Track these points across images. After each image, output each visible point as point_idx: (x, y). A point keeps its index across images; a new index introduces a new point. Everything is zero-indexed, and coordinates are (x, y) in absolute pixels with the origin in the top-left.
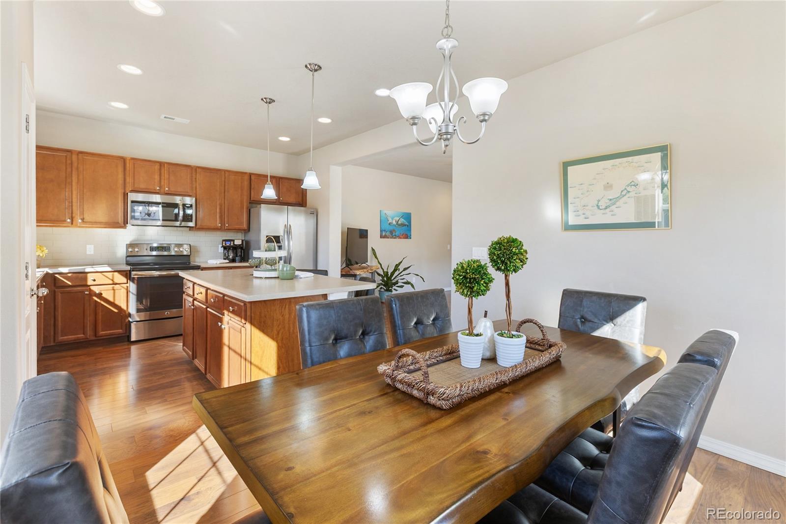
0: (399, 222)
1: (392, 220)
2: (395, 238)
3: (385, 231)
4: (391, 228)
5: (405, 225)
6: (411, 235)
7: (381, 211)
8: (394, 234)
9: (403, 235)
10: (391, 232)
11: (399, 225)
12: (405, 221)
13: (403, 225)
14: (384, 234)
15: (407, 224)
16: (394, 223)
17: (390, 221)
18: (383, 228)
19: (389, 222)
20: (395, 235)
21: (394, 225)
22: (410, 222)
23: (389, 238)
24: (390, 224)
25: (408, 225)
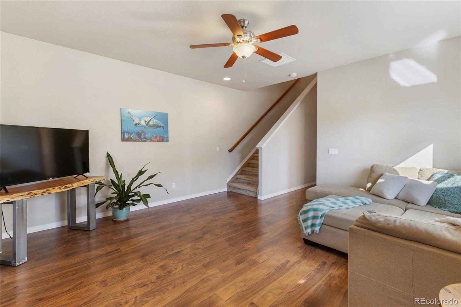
0: (151, 123)
1: (140, 119)
2: (144, 141)
3: (128, 132)
4: (138, 129)
5: (160, 127)
6: (168, 138)
7: (121, 109)
8: (143, 137)
9: (156, 137)
10: (139, 134)
11: (151, 126)
12: (158, 122)
13: (156, 126)
14: (127, 136)
15: (162, 125)
16: (143, 123)
17: (137, 121)
18: (125, 129)
19: (135, 123)
20: (145, 138)
21: (142, 126)
22: (166, 123)
23: (135, 141)
24: (136, 125)
25: (163, 127)
